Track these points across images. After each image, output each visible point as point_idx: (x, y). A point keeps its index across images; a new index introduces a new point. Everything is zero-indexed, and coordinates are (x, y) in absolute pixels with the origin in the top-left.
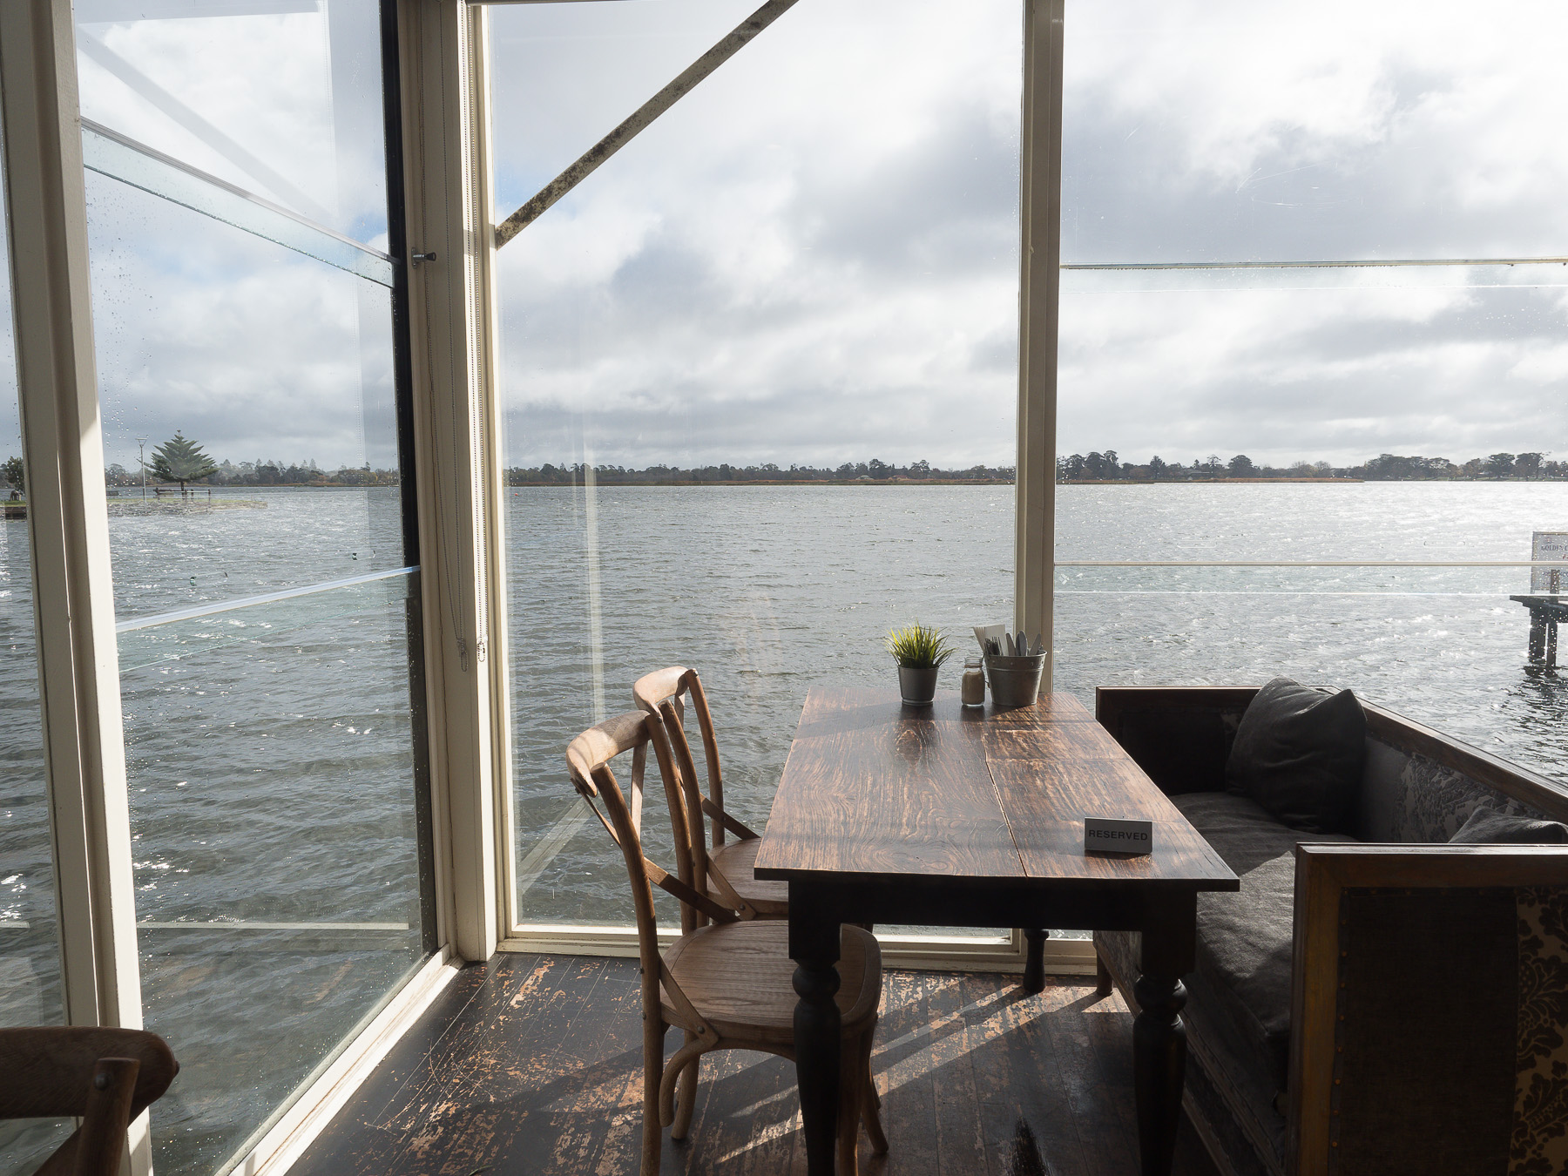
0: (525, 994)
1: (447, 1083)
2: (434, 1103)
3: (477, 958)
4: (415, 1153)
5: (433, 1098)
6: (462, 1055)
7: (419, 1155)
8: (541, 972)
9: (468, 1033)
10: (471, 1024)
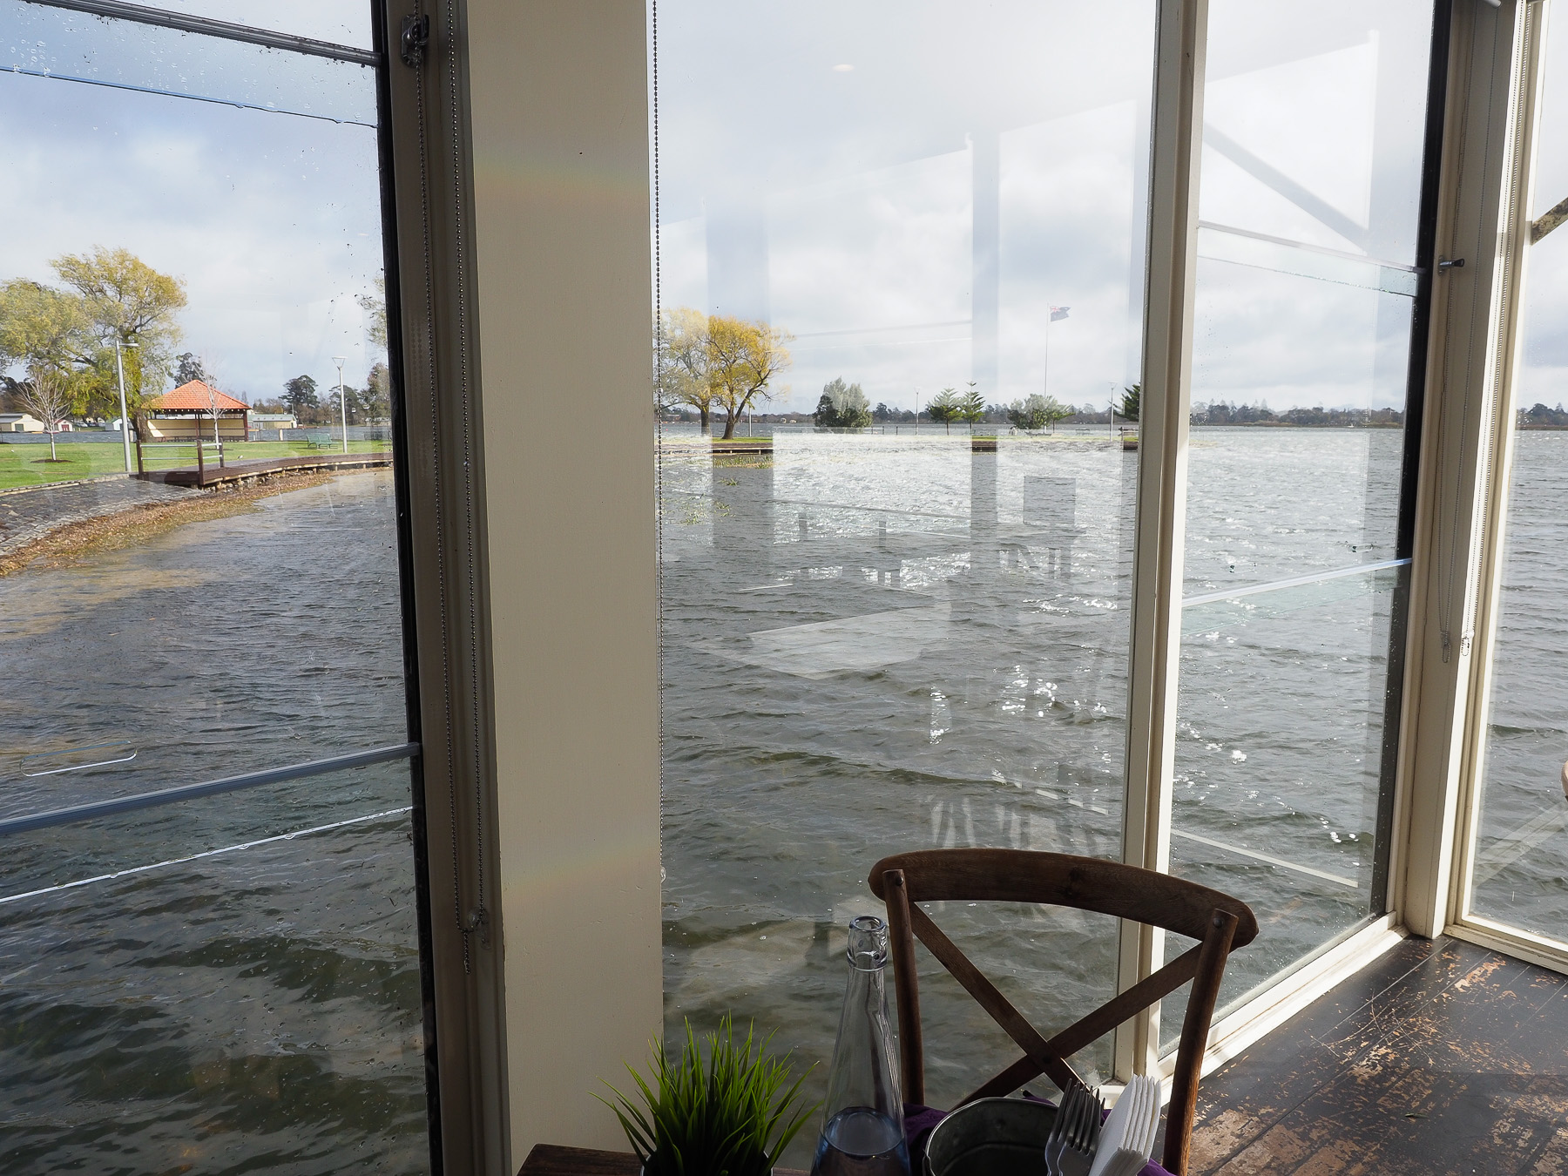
0: (1470, 982)
1: (1387, 1033)
2: (1374, 1044)
3: (1422, 933)
4: (1355, 1078)
5: (1374, 1039)
6: (1403, 1012)
7: (1359, 1080)
8: (1491, 967)
9: (1410, 997)
10: (1413, 990)
